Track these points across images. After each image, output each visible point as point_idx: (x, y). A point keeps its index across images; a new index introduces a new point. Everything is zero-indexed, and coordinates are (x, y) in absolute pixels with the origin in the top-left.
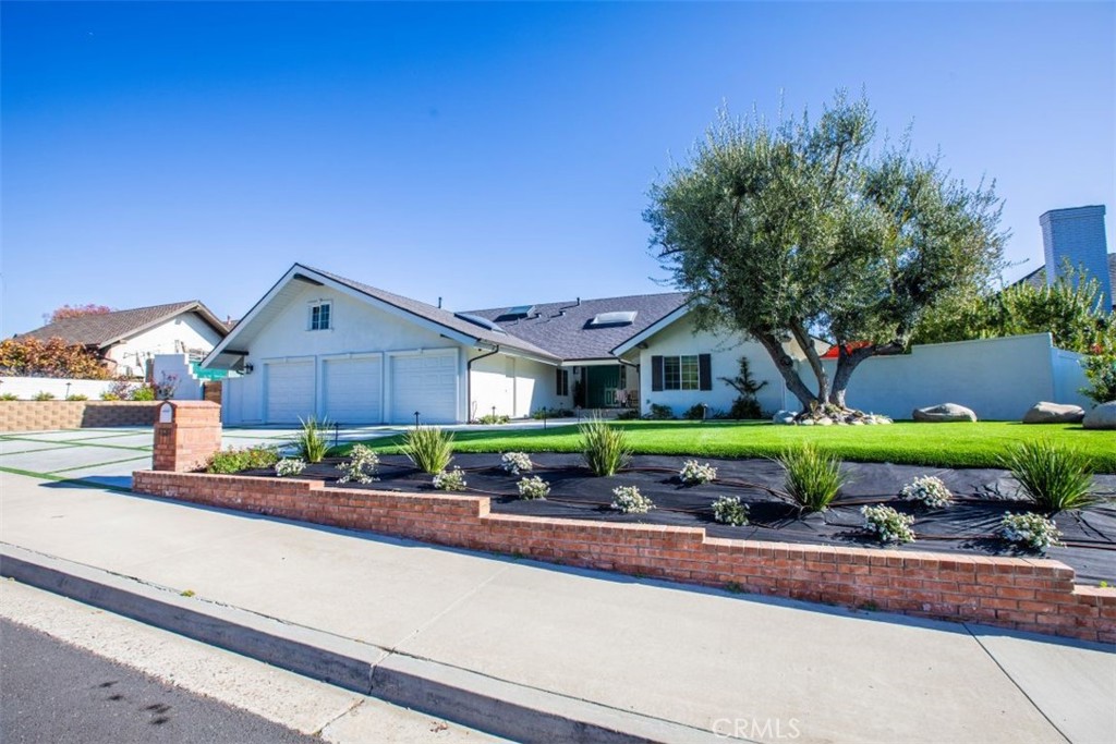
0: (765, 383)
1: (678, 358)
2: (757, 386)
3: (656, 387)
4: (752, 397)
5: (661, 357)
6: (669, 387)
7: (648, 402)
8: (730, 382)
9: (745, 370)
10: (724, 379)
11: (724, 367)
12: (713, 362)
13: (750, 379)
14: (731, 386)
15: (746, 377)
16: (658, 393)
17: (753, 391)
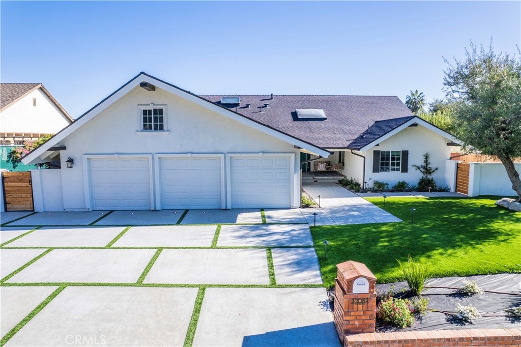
0: (437, 169)
1: (389, 152)
2: (431, 171)
3: (375, 170)
4: (429, 177)
5: (379, 151)
6: (383, 170)
7: (370, 179)
8: (418, 168)
9: (426, 161)
10: (415, 166)
11: (415, 159)
12: (409, 155)
13: (429, 166)
14: (418, 170)
15: (427, 165)
16: (377, 174)
17: (430, 173)
